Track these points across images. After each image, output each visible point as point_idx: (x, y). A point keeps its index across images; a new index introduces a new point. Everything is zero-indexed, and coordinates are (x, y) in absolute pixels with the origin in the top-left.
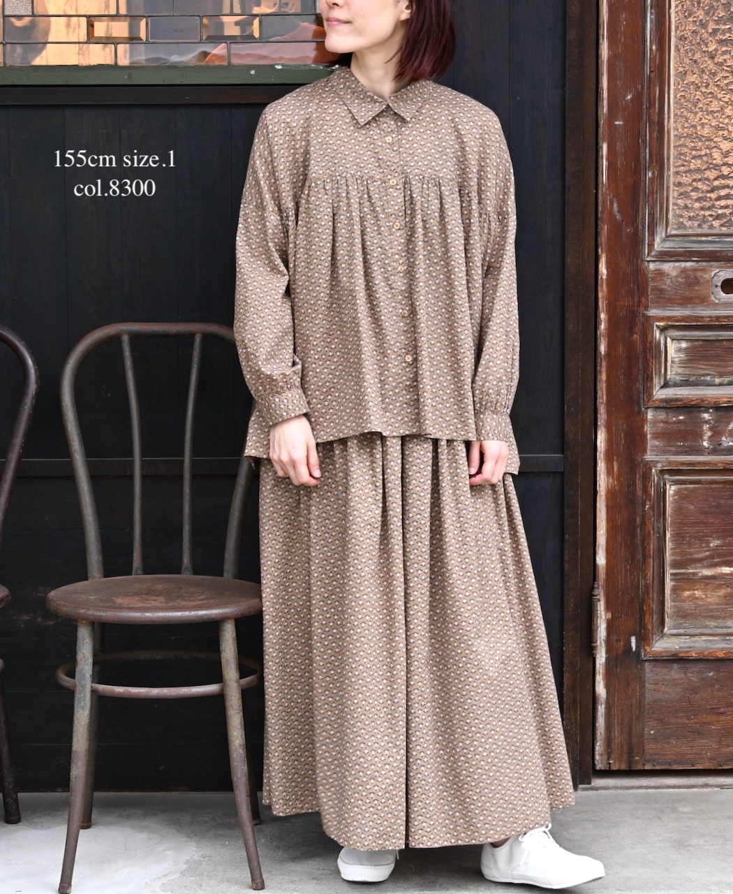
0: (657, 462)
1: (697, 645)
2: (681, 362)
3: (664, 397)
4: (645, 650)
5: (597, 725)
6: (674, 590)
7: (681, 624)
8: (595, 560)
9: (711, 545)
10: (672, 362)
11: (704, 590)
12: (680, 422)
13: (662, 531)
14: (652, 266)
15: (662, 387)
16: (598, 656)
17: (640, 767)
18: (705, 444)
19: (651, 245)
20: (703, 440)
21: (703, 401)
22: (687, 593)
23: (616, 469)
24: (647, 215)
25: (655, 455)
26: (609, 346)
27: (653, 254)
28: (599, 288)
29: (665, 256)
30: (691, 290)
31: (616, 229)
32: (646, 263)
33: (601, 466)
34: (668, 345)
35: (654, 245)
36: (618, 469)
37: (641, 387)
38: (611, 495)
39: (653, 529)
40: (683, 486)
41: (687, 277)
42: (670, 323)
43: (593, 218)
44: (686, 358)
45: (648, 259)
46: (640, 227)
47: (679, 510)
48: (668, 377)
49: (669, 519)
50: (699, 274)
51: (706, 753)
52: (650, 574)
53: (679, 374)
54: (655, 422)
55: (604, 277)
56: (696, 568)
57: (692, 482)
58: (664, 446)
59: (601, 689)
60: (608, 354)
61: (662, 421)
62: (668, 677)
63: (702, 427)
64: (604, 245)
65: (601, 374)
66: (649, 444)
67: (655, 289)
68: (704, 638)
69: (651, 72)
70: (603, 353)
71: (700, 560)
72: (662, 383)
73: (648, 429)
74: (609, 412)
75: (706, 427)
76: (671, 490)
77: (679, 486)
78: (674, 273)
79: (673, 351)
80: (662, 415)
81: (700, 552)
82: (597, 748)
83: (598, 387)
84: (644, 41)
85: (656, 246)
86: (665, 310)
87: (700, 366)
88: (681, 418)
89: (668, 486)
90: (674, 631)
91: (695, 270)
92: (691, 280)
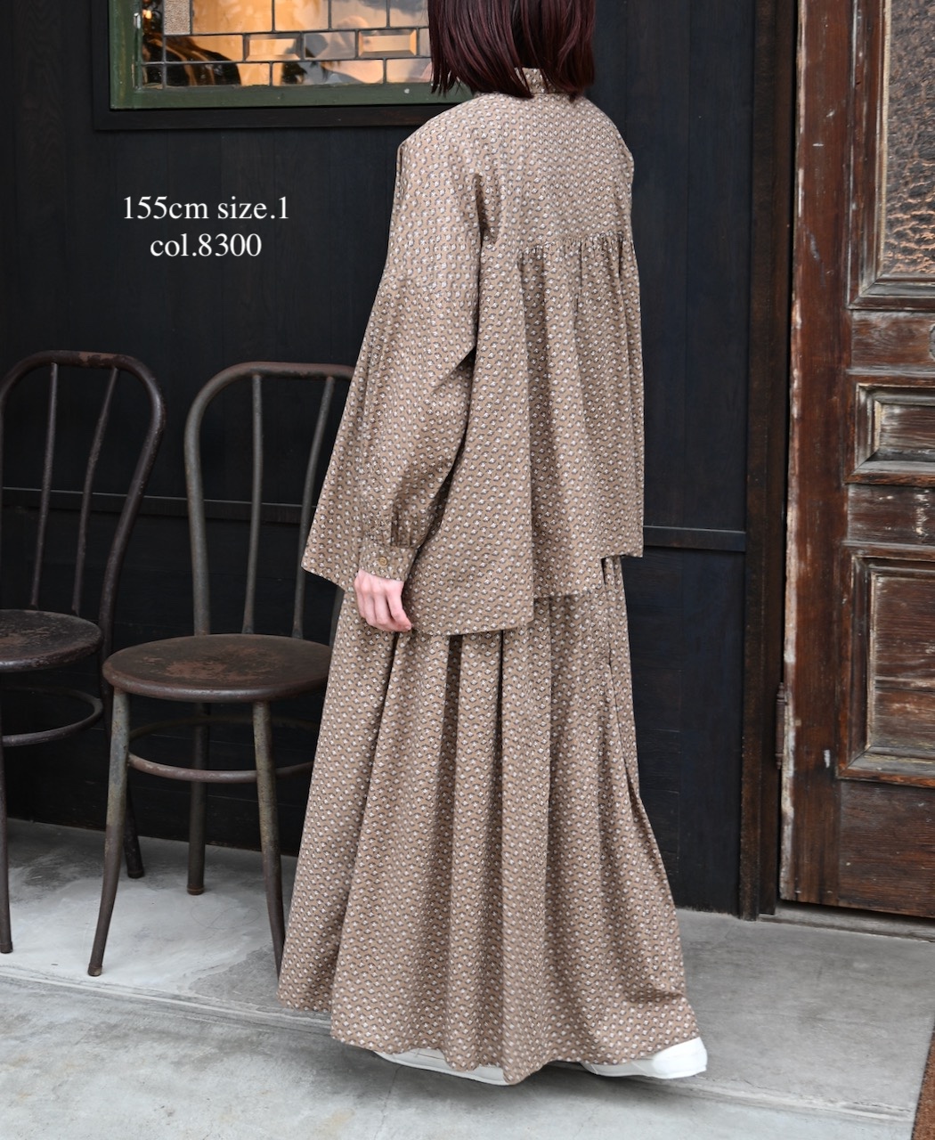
0: (858, 548)
1: (905, 768)
2: (893, 431)
3: (867, 471)
4: (840, 768)
5: (783, 847)
6: (880, 700)
7: (888, 741)
8: (783, 657)
9: (928, 651)
10: (883, 430)
11: (917, 704)
12: (888, 502)
13: (865, 630)
14: (856, 316)
15: (869, 460)
16: (784, 768)
17: (833, 903)
18: (919, 530)
19: (854, 291)
20: (917, 526)
21: (915, 479)
22: (896, 706)
23: (809, 553)
24: (850, 254)
25: (855, 540)
26: (803, 409)
27: (856, 301)
28: (792, 340)
29: (872, 304)
30: (903, 346)
31: (813, 270)
32: (849, 313)
33: (792, 548)
34: (876, 410)
35: (857, 291)
36: (813, 553)
37: (841, 458)
38: (802, 583)
39: (853, 627)
40: (893, 579)
41: (900, 330)
42: (875, 385)
43: (786, 257)
44: (900, 427)
45: (851, 307)
46: (842, 268)
47: (887, 606)
48: (876, 449)
49: (875, 616)
50: (915, 326)
51: (914, 897)
52: (847, 680)
53: (891, 445)
54: (857, 501)
55: (798, 327)
56: (907, 677)
57: (903, 575)
58: (868, 530)
59: (788, 807)
60: (802, 418)
61: (866, 501)
62: (869, 802)
63: (915, 510)
64: (798, 290)
65: (793, 441)
66: (850, 526)
67: (859, 342)
68: (915, 761)
69: (857, 84)
70: (795, 416)
71: (913, 668)
72: (868, 455)
73: (849, 509)
74: (801, 485)
75: (920, 510)
76: (877, 583)
77: (888, 578)
78: (884, 325)
79: (883, 417)
80: (866, 493)
81: (913, 658)
82: (782, 874)
83: (790, 456)
84: (851, 47)
85: (860, 293)
86: (871, 368)
87: (916, 437)
88: (889, 497)
89: (873, 578)
90: (879, 749)
91: (909, 322)
92: (904, 335)
